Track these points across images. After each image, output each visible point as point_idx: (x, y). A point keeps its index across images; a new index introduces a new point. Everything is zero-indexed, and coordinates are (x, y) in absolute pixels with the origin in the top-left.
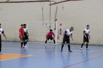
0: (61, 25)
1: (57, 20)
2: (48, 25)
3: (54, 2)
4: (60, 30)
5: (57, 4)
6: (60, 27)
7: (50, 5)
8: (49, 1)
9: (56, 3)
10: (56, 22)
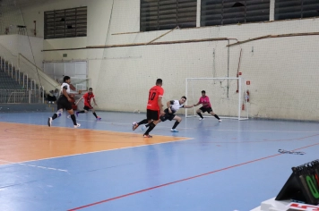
0: (248, 83)
1: (240, 74)
2: (225, 84)
3: (236, 42)
4: (248, 93)
5: (242, 45)
6: (247, 88)
7: (229, 46)
8: (226, 39)
9: (239, 43)
10: (240, 78)
